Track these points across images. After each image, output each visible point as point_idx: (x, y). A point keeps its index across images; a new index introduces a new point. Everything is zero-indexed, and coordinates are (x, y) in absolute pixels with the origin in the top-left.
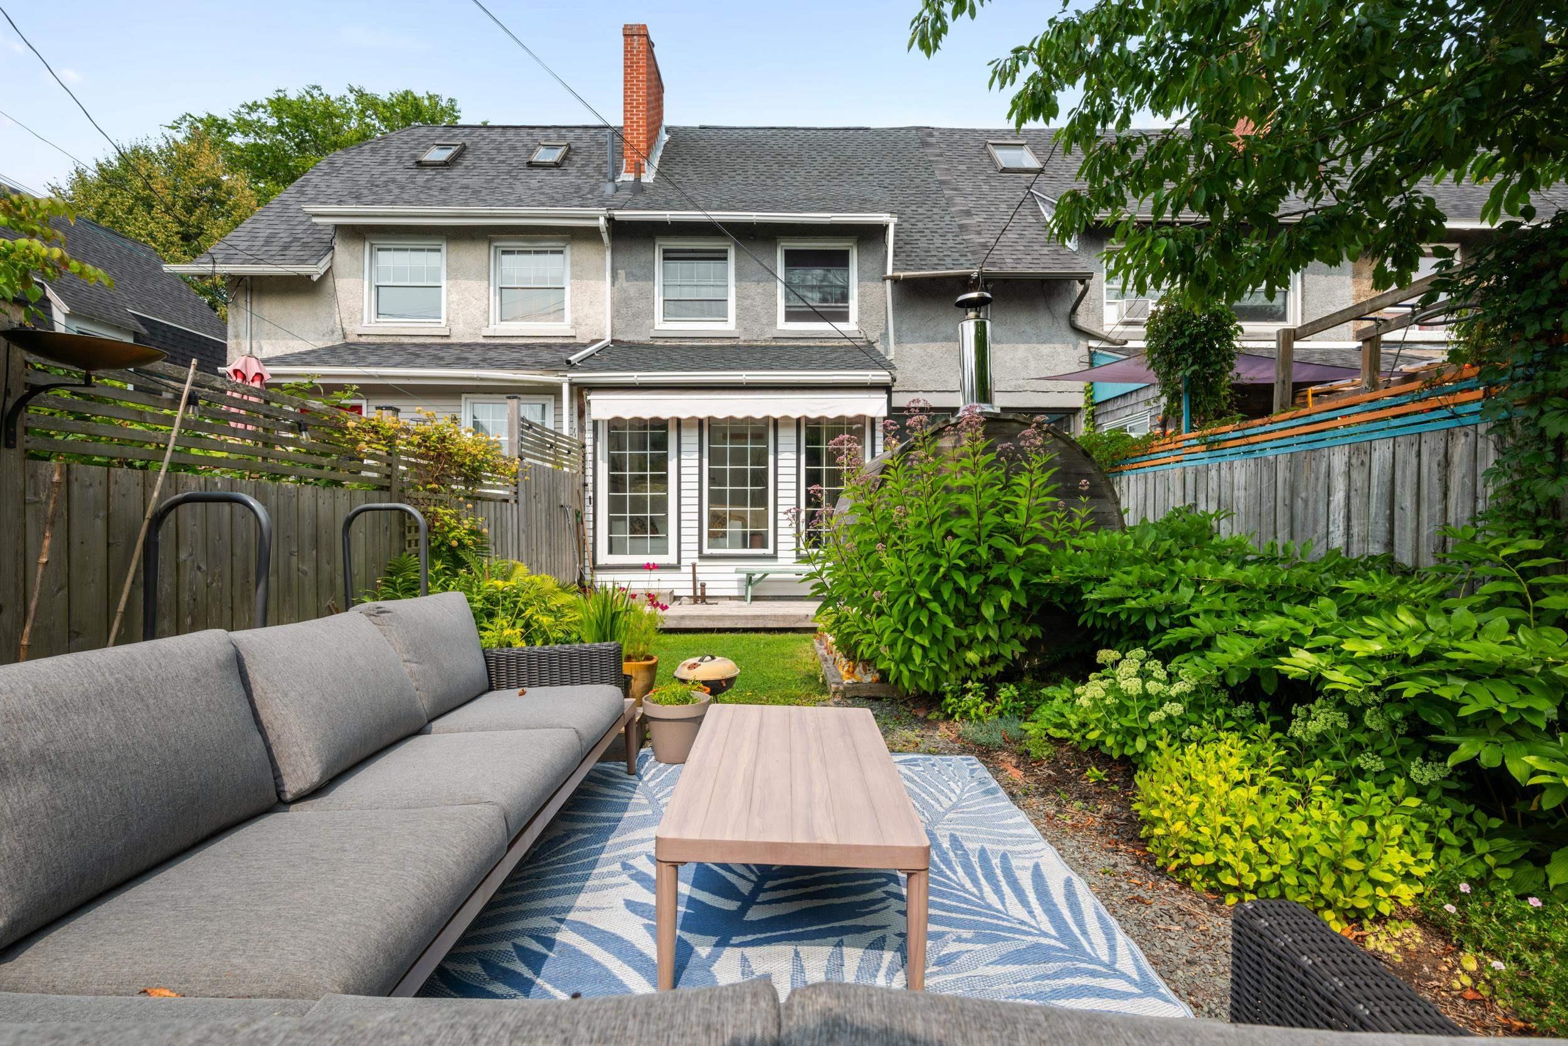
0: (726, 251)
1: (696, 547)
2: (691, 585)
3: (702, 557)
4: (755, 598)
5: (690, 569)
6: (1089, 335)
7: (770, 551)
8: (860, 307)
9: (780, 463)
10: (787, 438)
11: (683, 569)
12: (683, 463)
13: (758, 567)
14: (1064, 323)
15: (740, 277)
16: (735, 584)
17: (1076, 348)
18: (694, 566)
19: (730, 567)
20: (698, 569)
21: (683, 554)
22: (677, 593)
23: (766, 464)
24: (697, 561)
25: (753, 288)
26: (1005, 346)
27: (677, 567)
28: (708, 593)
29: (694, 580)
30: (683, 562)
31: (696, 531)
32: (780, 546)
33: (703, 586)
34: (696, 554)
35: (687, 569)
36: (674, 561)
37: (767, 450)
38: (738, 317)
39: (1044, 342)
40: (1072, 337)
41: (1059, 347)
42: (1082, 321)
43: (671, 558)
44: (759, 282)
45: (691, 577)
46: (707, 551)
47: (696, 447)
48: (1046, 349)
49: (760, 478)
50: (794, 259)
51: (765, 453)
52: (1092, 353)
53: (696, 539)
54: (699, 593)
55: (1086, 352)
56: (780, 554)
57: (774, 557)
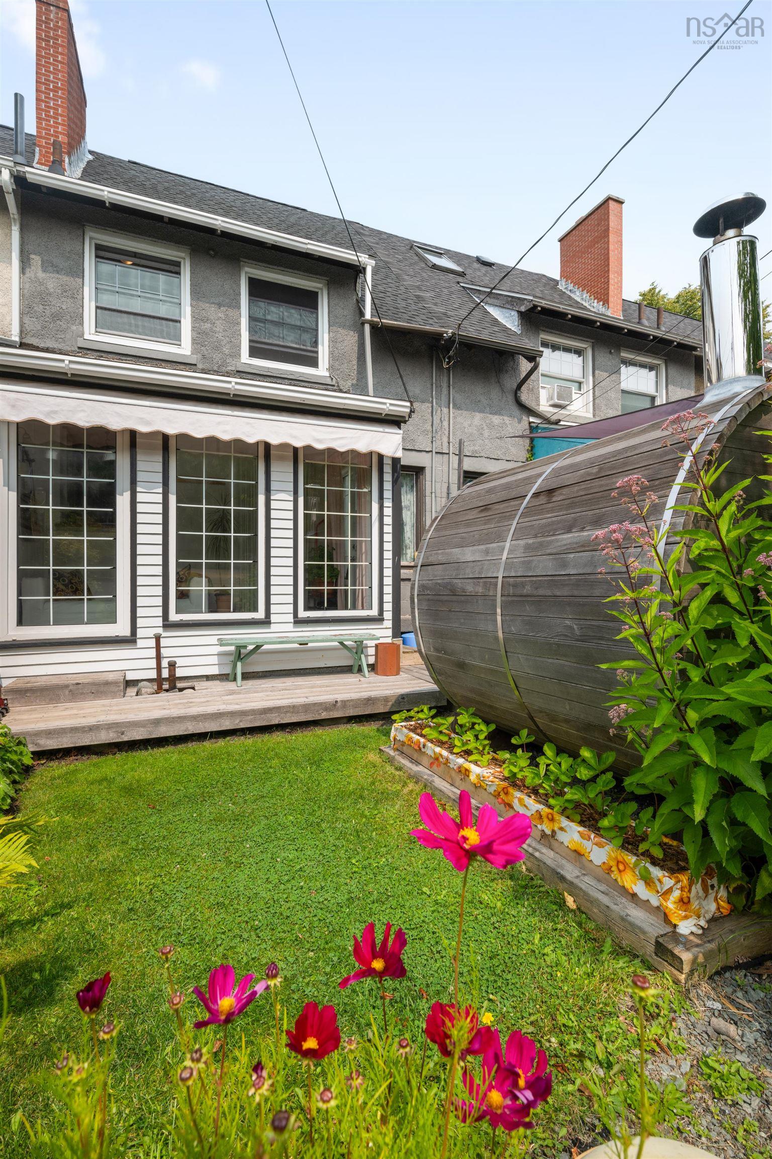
0: (178, 264)
1: (159, 612)
2: (153, 663)
3: (168, 625)
4: (246, 676)
5: (153, 643)
6: (530, 412)
7: (260, 614)
8: (331, 353)
9: (274, 505)
10: (282, 475)
11: (140, 643)
12: (140, 497)
13: (249, 636)
14: (511, 398)
15: (196, 294)
16: (215, 660)
17: (520, 421)
18: (158, 638)
19: (210, 637)
20: (163, 642)
21: (140, 622)
22: (130, 676)
23: (256, 505)
24: (160, 631)
25: (213, 312)
26: (465, 413)
27: (131, 640)
28: (179, 673)
29: (159, 657)
30: (140, 633)
31: (159, 591)
32: (273, 609)
33: (172, 665)
34: (159, 622)
35: (146, 644)
36: (126, 632)
37: (256, 487)
38: (194, 341)
39: (495, 414)
40: (516, 411)
41: (507, 420)
42: (524, 397)
43: (122, 628)
44: (220, 305)
45: (153, 653)
46: (174, 617)
47: (159, 477)
48: (496, 419)
49: (248, 522)
50: (258, 289)
51: (254, 491)
52: (532, 428)
53: (159, 601)
54: (165, 674)
55: (527, 427)
56: (273, 618)
57: (266, 622)
